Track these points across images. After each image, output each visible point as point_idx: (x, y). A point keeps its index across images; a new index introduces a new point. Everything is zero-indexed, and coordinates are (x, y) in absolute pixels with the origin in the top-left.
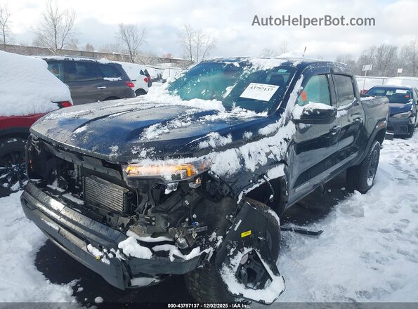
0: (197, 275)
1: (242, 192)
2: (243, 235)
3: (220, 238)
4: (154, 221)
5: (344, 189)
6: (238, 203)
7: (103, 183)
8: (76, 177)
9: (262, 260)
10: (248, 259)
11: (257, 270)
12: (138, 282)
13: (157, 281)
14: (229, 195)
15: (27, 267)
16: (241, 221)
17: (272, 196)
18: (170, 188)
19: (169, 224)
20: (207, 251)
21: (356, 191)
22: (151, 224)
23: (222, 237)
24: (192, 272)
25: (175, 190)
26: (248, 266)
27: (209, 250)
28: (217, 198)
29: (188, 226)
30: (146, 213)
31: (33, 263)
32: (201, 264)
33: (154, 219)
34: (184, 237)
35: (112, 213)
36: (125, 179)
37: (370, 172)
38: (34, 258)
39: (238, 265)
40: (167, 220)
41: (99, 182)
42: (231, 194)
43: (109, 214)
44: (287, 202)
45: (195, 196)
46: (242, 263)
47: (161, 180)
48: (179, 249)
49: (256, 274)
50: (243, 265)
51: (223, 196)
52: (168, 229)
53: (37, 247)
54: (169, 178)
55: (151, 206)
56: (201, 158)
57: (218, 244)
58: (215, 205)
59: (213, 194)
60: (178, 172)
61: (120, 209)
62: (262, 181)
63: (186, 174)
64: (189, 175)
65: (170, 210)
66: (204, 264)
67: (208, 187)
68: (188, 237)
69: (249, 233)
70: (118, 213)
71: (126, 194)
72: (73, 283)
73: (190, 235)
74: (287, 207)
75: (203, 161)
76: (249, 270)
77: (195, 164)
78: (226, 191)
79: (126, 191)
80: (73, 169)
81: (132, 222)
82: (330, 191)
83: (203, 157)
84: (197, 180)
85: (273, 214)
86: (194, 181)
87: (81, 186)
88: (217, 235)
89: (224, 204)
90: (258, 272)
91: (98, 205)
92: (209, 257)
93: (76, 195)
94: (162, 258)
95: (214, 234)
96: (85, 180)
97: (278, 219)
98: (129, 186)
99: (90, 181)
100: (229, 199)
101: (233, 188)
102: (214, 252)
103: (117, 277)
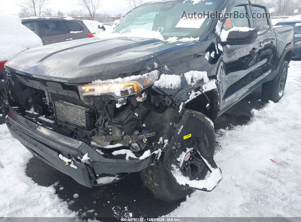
0: (150, 172)
1: (182, 103)
2: (185, 137)
3: (166, 141)
4: (111, 131)
5: (260, 100)
6: (179, 112)
7: (69, 105)
8: (48, 103)
9: (202, 157)
10: (191, 157)
11: (198, 164)
12: (103, 181)
13: (118, 179)
14: (171, 106)
15: (19, 175)
16: (182, 126)
17: (208, 105)
18: (121, 103)
19: (123, 133)
20: (156, 152)
21: (270, 101)
22: (108, 134)
23: (168, 140)
24: (146, 170)
25: (124, 104)
26: (191, 162)
27: (158, 152)
28: (162, 108)
29: (138, 133)
30: (104, 126)
31: (24, 171)
32: (152, 163)
33: (110, 130)
34: (137, 142)
35: (78, 128)
36: (82, 98)
37: (281, 85)
38: (25, 167)
39: (182, 161)
40: (122, 129)
41: (66, 105)
42: (173, 105)
43: (76, 129)
44: (219, 110)
45: (143, 109)
46: (186, 160)
47: (112, 97)
48: (133, 152)
49: (198, 168)
50: (186, 162)
51: (166, 107)
52: (122, 137)
53: (27, 159)
54: (118, 94)
55: (107, 119)
56: (145, 75)
57: (165, 146)
58: (160, 115)
59: (157, 105)
60: (126, 89)
61: (84, 124)
62: (199, 93)
63: (133, 90)
64: (136, 90)
65: (123, 122)
66: (155, 162)
67: (152, 100)
68: (140, 142)
69: (190, 136)
70: (83, 128)
71: (88, 112)
72: (56, 184)
73: (141, 141)
74: (219, 114)
75: (146, 77)
76: (191, 165)
77: (140, 80)
78: (168, 102)
79: (87, 110)
80: (45, 97)
81: (94, 134)
82: (249, 102)
83: (147, 74)
84: (143, 95)
85: (209, 120)
86: (141, 96)
87: (52, 110)
88: (163, 139)
89: (168, 114)
90: (199, 166)
91: (67, 123)
92: (159, 157)
93: (50, 117)
94: (120, 161)
95: (161, 139)
96: (54, 104)
97: (212, 124)
98: (86, 103)
99: (59, 105)
100: (172, 109)
101: (174, 100)
102: (162, 152)
103: (84, 178)
